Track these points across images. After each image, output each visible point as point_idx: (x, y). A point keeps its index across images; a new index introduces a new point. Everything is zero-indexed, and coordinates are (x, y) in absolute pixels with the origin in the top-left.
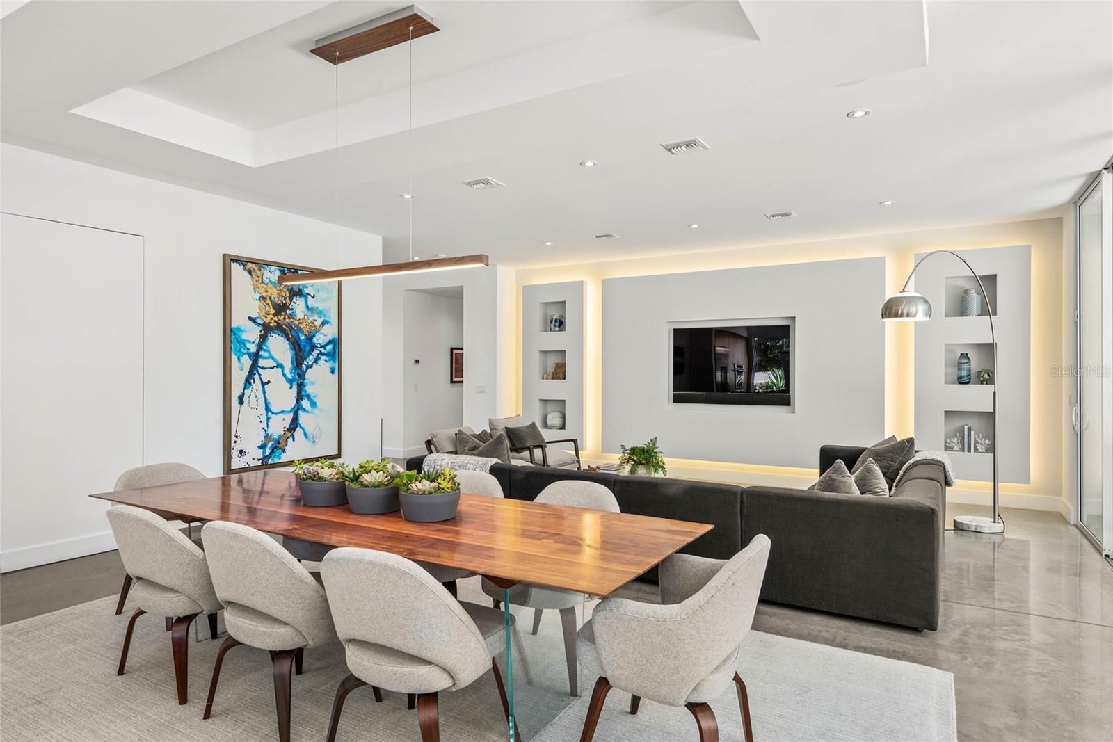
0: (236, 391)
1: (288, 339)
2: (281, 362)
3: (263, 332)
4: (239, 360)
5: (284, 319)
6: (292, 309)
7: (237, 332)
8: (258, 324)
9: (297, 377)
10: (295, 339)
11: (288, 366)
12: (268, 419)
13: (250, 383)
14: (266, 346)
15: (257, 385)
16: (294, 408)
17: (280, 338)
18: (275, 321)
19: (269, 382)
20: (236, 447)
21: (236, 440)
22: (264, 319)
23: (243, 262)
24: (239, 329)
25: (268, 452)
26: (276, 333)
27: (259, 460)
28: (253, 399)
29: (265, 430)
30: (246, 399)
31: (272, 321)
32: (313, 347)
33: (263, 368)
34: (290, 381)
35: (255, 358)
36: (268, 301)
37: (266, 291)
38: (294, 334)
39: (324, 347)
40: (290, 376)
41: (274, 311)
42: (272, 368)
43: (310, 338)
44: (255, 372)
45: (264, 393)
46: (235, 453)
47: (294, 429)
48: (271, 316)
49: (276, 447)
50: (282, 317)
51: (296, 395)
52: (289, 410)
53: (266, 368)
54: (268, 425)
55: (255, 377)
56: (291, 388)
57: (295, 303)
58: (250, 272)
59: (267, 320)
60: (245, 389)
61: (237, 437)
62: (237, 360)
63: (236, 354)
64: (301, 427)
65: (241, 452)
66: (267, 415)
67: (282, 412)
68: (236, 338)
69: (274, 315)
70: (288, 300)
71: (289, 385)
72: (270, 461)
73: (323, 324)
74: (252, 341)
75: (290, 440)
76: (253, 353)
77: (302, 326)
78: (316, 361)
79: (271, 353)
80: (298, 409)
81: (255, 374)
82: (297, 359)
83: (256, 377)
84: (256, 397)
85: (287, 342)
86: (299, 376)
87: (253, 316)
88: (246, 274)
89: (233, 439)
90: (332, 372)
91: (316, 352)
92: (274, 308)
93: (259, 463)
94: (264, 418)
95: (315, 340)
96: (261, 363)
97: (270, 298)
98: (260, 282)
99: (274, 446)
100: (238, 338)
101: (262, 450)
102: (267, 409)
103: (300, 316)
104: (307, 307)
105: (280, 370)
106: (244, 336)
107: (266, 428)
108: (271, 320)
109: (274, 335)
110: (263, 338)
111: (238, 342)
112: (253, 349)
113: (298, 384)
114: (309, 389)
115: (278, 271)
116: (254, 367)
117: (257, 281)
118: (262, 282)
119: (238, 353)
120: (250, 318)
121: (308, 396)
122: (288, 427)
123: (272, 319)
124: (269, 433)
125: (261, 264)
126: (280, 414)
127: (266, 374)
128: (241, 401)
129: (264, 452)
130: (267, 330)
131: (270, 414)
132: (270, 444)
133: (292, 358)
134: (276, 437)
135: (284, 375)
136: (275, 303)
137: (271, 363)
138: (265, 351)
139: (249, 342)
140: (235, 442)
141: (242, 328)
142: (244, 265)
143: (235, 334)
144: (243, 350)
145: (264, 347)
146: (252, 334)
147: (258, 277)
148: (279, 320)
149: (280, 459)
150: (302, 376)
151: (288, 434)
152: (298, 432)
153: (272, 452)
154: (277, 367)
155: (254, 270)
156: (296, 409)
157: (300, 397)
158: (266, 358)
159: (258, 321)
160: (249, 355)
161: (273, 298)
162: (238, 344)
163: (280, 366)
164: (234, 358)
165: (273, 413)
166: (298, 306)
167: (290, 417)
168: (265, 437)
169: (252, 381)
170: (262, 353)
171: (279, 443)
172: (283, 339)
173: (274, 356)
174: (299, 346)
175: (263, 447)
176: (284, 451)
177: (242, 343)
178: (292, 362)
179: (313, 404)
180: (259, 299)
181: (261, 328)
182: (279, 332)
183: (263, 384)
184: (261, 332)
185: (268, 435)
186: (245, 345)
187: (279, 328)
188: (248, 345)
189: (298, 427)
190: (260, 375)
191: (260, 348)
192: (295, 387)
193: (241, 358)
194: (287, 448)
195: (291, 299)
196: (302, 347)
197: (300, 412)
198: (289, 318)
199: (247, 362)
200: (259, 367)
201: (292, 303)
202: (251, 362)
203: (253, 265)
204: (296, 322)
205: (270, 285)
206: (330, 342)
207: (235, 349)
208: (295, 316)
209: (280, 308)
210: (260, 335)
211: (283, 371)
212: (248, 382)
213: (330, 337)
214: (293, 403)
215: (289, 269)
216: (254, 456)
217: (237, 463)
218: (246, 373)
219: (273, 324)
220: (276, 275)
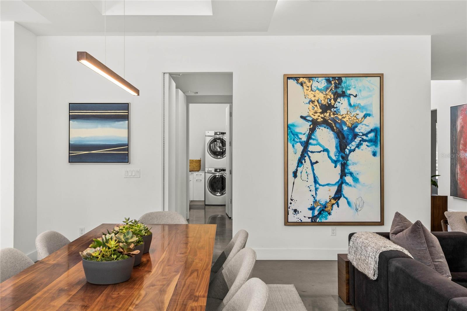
0: (292, 168)
1: (333, 130)
2: (326, 147)
3: (312, 126)
4: (293, 146)
5: (330, 115)
6: (337, 107)
7: (292, 127)
8: (308, 121)
9: (341, 159)
10: (339, 130)
11: (333, 151)
12: (316, 189)
13: (302, 163)
14: (314, 136)
15: (307, 164)
16: (338, 182)
17: (326, 130)
18: (322, 118)
19: (317, 162)
20: (292, 207)
21: (292, 202)
22: (313, 116)
23: (296, 78)
24: (293, 125)
25: (316, 213)
26: (323, 126)
27: (309, 218)
28: (304, 173)
29: (314, 197)
30: (298, 174)
31: (320, 118)
32: (355, 135)
33: (312, 152)
34: (335, 162)
35: (306, 145)
36: (316, 103)
37: (315, 96)
38: (338, 126)
39: (366, 135)
40: (334, 158)
41: (321, 111)
42: (320, 152)
43: (352, 129)
44: (306, 155)
45: (313, 170)
46: (291, 212)
47: (339, 198)
48: (318, 114)
49: (323, 210)
50: (328, 114)
51: (340, 172)
52: (334, 183)
53: (315, 152)
54: (316, 194)
55: (306, 158)
56: (335, 167)
57: (339, 102)
58: (302, 84)
59: (315, 118)
60: (298, 166)
61: (292, 200)
62: (292, 146)
63: (291, 143)
64: (344, 197)
65: (295, 211)
66: (315, 186)
67: (328, 185)
68: (291, 132)
69: (321, 113)
70: (332, 101)
71: (334, 165)
72: (318, 220)
73: (365, 116)
74: (303, 133)
75: (335, 206)
76: (304, 141)
77: (345, 120)
78: (358, 146)
79: (319, 141)
80: (342, 183)
81: (306, 156)
82: (340, 145)
83: (307, 158)
84: (307, 173)
85: (332, 132)
86: (343, 158)
87: (304, 115)
88: (299, 86)
89: (289, 201)
90: (374, 154)
91: (358, 140)
92: (321, 108)
93: (310, 220)
94: (313, 188)
95: (357, 130)
96: (311, 148)
97: (318, 101)
98: (310, 90)
99: (321, 209)
100: (293, 132)
101: (311, 211)
102: (316, 182)
103: (343, 111)
104: (350, 105)
105: (326, 153)
106: (297, 130)
107: (315, 196)
109: (321, 128)
110: (312, 131)
111: (293, 134)
112: (304, 138)
113: (342, 164)
114: (351, 168)
115: (324, 81)
116: (305, 151)
117: (307, 90)
118: (311, 90)
119: (293, 142)
120: (302, 117)
121: (351, 174)
122: (333, 196)
123: (319, 116)
124: (318, 199)
125: (310, 78)
126: (326, 186)
127: (314, 157)
128: (295, 174)
129: (313, 213)
130: (315, 124)
131: (318, 185)
132: (318, 208)
133: (336, 144)
134: (323, 202)
135: (329, 157)
136: (322, 104)
137: (319, 148)
138: (314, 139)
139: (301, 133)
140: (291, 203)
141: (295, 124)
142: (297, 80)
143: (290, 129)
144: (296, 140)
145: (313, 137)
146: (304, 128)
147: (308, 87)
148: (325, 116)
149: (326, 219)
150: (345, 158)
151: (333, 201)
152: (342, 201)
153: (320, 213)
154: (323, 151)
155: (305, 83)
156: (340, 182)
157: (343, 174)
158: (314, 145)
159: (308, 118)
160: (301, 143)
161: (320, 101)
162: (292, 136)
163: (326, 150)
164: (290, 145)
165: (320, 185)
166: (342, 105)
167: (335, 188)
168: (314, 202)
169: (303, 161)
170: (311, 141)
171: (325, 207)
172: (328, 130)
173: (321, 143)
174: (343, 135)
175: (312, 209)
176: (330, 214)
177: (296, 135)
178: (336, 147)
179: (356, 180)
180: (309, 103)
181: (310, 123)
182: (325, 126)
183: (312, 164)
184: (310, 126)
185: (316, 201)
186: (298, 137)
187: (325, 123)
188: (300, 136)
189: (342, 197)
190: (309, 157)
191: (309, 137)
192: (339, 167)
193: (295, 145)
194: (333, 212)
195: (335, 100)
196: (345, 136)
197: (343, 185)
198: (334, 114)
199: (300, 148)
200: (309, 151)
201: (336, 103)
202: (302, 148)
203: (304, 80)
204: (340, 117)
205: (317, 91)
206: (372, 131)
207: (291, 139)
208: (339, 112)
209: (325, 108)
210: (310, 129)
211: (328, 154)
212: (300, 162)
213: (372, 127)
214: (337, 178)
215: (334, 78)
216: (305, 215)
217: (292, 218)
218: (298, 155)
219: (320, 120)
220: (323, 84)
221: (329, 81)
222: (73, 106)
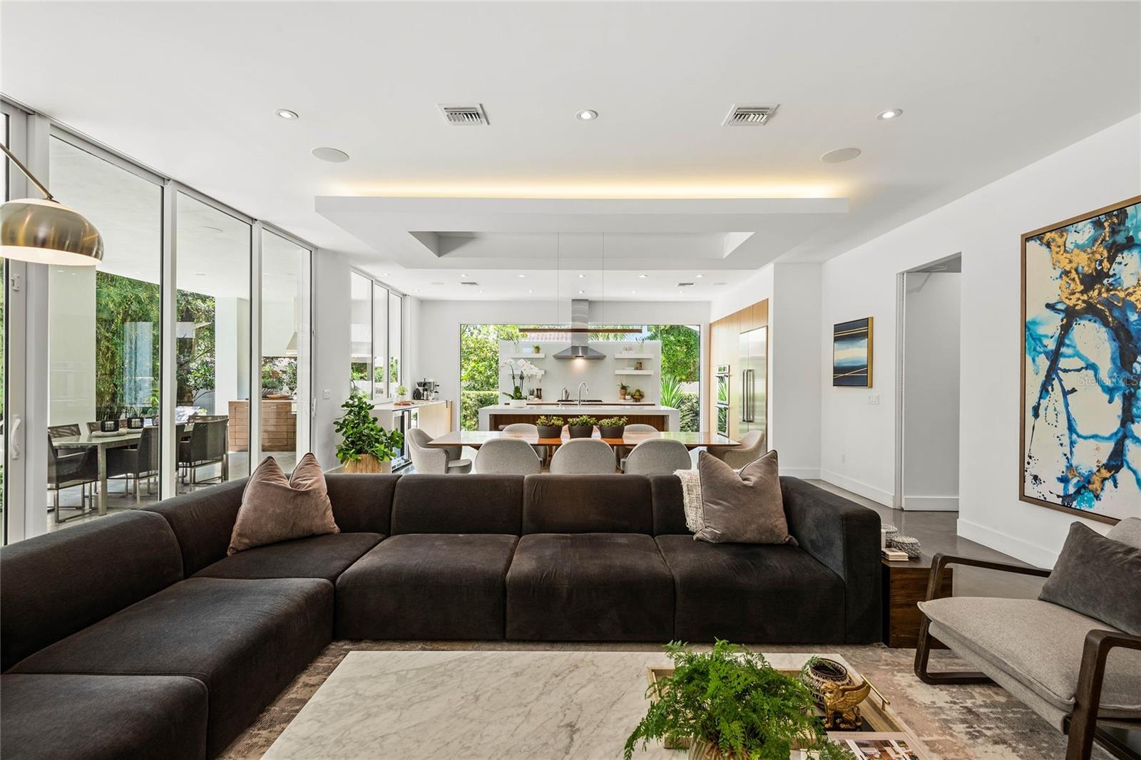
0: (1031, 401)
1: (1106, 323)
2: (1092, 360)
3: (1065, 320)
4: (1034, 360)
5: (1100, 294)
6: (1115, 274)
7: (1031, 327)
8: (1058, 311)
9: (1122, 384)
10: (1120, 322)
11: (1106, 367)
12: (1072, 443)
13: (1047, 391)
14: (1070, 339)
15: (1056, 393)
16: (1116, 433)
17: (1092, 324)
18: (1084, 301)
19: (1074, 390)
20: (1031, 470)
21: (1030, 461)
22: (1067, 302)
23: (1038, 236)
24: (1034, 323)
25: (1072, 490)
26: (1085, 319)
27: (1058, 496)
28: (1051, 411)
29: (1067, 458)
30: (1041, 411)
31: (1080, 302)
33: (1065, 371)
34: (1110, 391)
35: (1055, 357)
36: (1074, 275)
37: (1071, 262)
38: (1116, 314)
40: (1108, 383)
41: (1082, 287)
42: (1079, 370)
44: (1054, 376)
45: (1067, 405)
46: (1029, 479)
47: (1117, 469)
48: (1078, 295)
49: (1084, 487)
50: (1096, 292)
51: (1120, 412)
52: (1107, 435)
53: (1069, 371)
54: (1071, 452)
55: (1054, 382)
56: (1110, 402)
57: (1120, 263)
58: (1048, 245)
59: (1071, 303)
60: (1040, 398)
61: (1030, 457)
62: (1031, 360)
63: (1030, 355)
64: (1129, 468)
65: (1036, 478)
66: (1070, 438)
67: (1094, 437)
68: (1031, 334)
69: (1082, 292)
70: (1106, 264)
71: (1107, 397)
72: (1074, 504)
74: (1050, 335)
75: (1109, 484)
76: (1052, 351)
77: (1132, 299)
79: (1079, 348)
80: (1125, 437)
81: (1054, 379)
82: (1122, 356)
83: (1056, 383)
84: (1055, 410)
85: (1104, 329)
86: (1128, 381)
87: (1052, 302)
88: (1044, 248)
89: (1027, 459)
92: (1081, 284)
93: (1059, 501)
94: (1066, 441)
96: (1063, 363)
97: (1076, 270)
98: (1062, 252)
99: (1081, 484)
100: (1034, 334)
101: (1062, 485)
102: (1071, 429)
103: (1128, 281)
105: (1091, 373)
106: (1041, 331)
107: (1069, 455)
108: (1078, 302)
109: (1082, 322)
110: (1066, 329)
111: (1033, 339)
112: (1051, 345)
113: (1124, 395)
115: (1090, 226)
116: (1053, 370)
117: (1057, 253)
118: (1065, 251)
119: (1033, 352)
120: (1048, 306)
122: (1104, 461)
123: (1079, 299)
124: (1074, 462)
125: (1061, 228)
126: (1092, 439)
127: (1069, 381)
128: (1036, 415)
129: (1066, 488)
130: (1071, 315)
131: (1074, 436)
132: (1075, 480)
133: (1113, 353)
134: (1084, 471)
135: (1098, 380)
136: (1084, 275)
137: (1080, 364)
138: (1068, 346)
139: (1046, 336)
140: (1029, 463)
141: (1037, 321)
142: (1041, 240)
143: (1029, 330)
144: (1038, 349)
145: (1067, 341)
146: (1050, 326)
147: (1059, 247)
148: (1091, 298)
149: (1091, 507)
150: (1133, 383)
151: (1105, 473)
152: (1124, 475)
153: (1078, 492)
154: (1086, 368)
155: (1054, 240)
156: (1120, 434)
157: (1128, 417)
158: (1069, 357)
159: (1060, 306)
160: (1046, 354)
161: (1080, 268)
162: (1033, 342)
163: (1091, 366)
164: (1029, 359)
165: (1079, 436)
166: (1127, 267)
167: (1109, 447)
168: (1067, 467)
169: (1050, 388)
170: (1063, 350)
171: (1089, 482)
172: (1097, 325)
173: (1082, 352)
174: (1128, 332)
175: (1064, 480)
176: (1097, 497)
177: (1038, 339)
178: (1113, 360)
180: (1061, 277)
181: (1062, 315)
182: (1090, 316)
183: (1065, 394)
184: (1062, 320)
185: (1071, 465)
186: (1040, 340)
187: (1091, 311)
188: (1045, 342)
189: (1125, 467)
190: (1060, 380)
191: (1061, 343)
192: (1118, 401)
193: (1036, 358)
194: (1103, 495)
195: (1111, 260)
196: (1134, 334)
197: (1128, 442)
198: (1108, 290)
199: (1044, 363)
200: (1060, 369)
201: (1114, 266)
202: (1049, 363)
203: (1053, 235)
204: (1122, 295)
205: (1076, 251)
207: (1029, 349)
208: (1120, 285)
209: (1091, 280)
210: (1062, 326)
211: (1096, 376)
212: (1045, 390)
214: (1115, 425)
215: (1109, 214)
216: (1052, 489)
217: (1031, 490)
218: (1042, 377)
219: (1081, 306)
220: (1087, 230)
221: (1098, 225)
222: (838, 328)
